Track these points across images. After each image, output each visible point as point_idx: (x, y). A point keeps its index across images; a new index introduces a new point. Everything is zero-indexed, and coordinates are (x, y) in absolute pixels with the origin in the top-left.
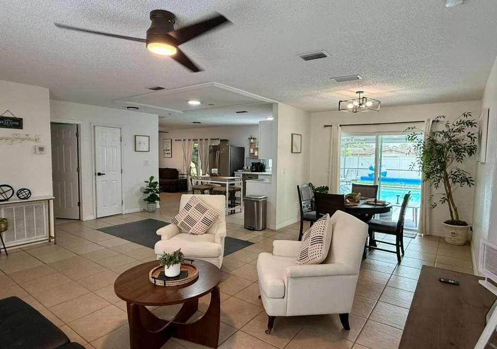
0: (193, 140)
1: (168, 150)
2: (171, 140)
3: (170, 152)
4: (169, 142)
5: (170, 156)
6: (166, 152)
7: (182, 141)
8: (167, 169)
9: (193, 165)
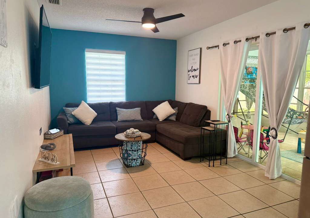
0: (247, 40)
1: (195, 70)
2: (201, 49)
3: (197, 73)
4: (197, 55)
5: (197, 80)
6: (192, 74)
7: (221, 46)
8: (191, 105)
9: (241, 96)
